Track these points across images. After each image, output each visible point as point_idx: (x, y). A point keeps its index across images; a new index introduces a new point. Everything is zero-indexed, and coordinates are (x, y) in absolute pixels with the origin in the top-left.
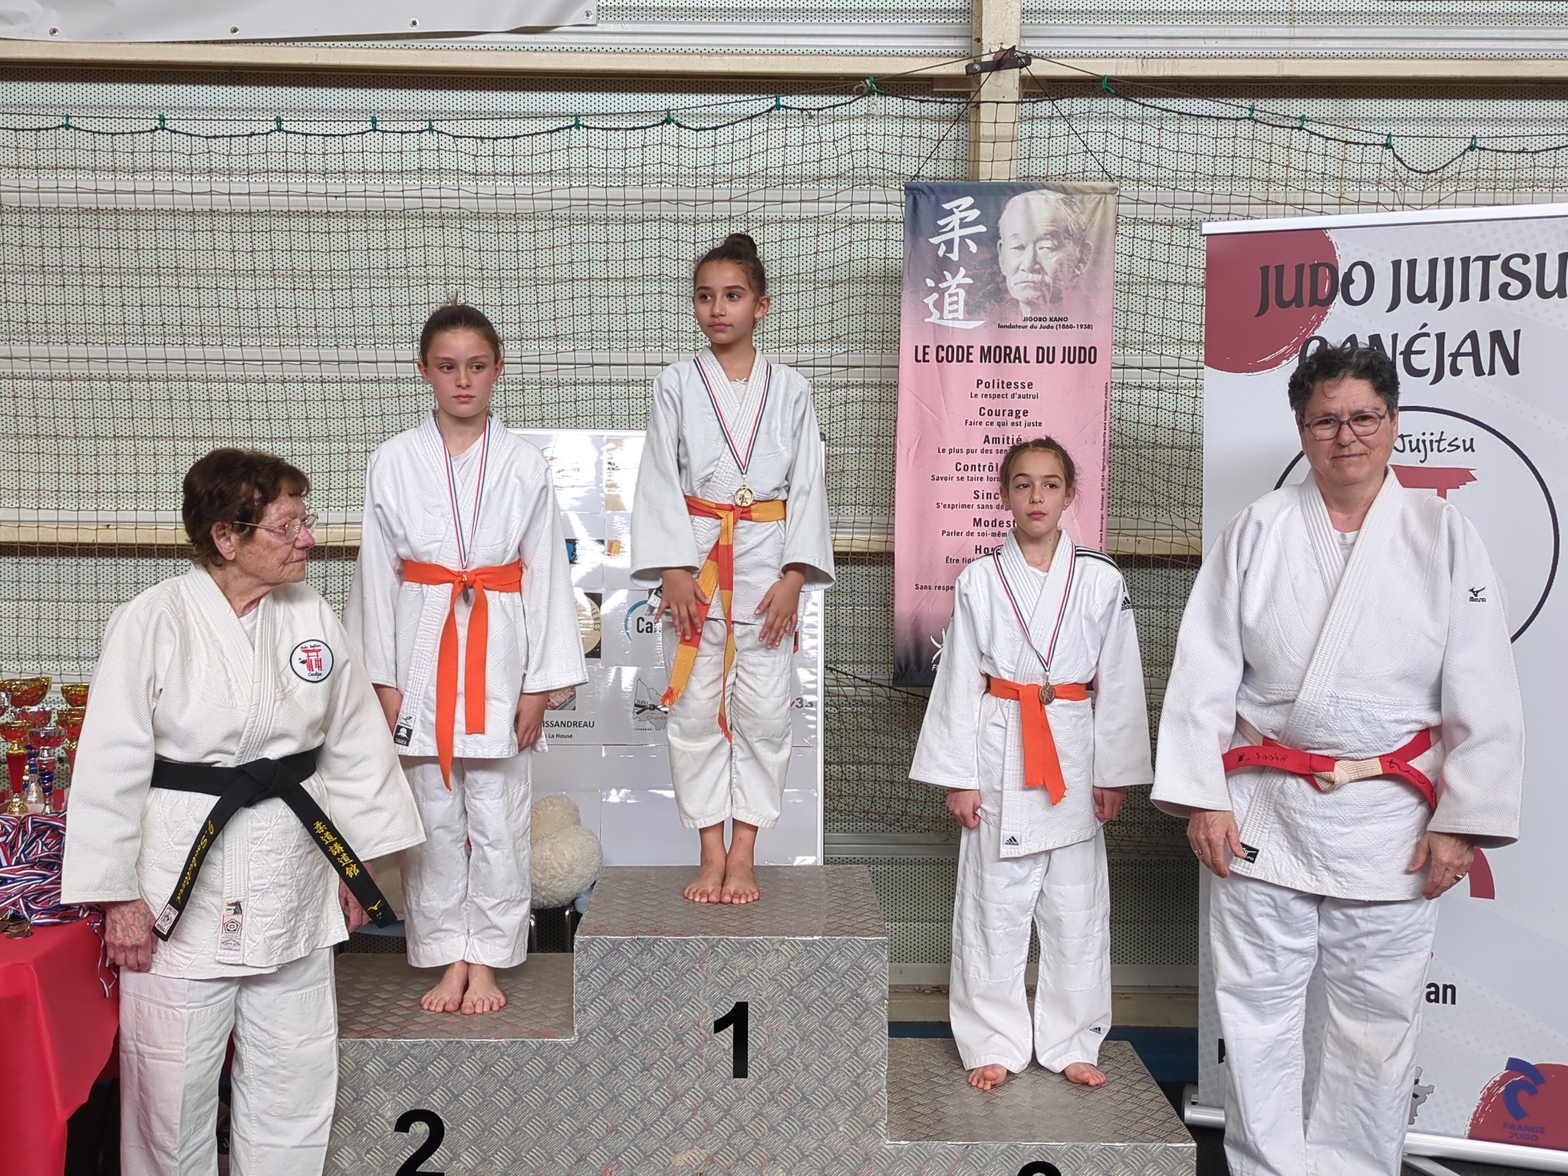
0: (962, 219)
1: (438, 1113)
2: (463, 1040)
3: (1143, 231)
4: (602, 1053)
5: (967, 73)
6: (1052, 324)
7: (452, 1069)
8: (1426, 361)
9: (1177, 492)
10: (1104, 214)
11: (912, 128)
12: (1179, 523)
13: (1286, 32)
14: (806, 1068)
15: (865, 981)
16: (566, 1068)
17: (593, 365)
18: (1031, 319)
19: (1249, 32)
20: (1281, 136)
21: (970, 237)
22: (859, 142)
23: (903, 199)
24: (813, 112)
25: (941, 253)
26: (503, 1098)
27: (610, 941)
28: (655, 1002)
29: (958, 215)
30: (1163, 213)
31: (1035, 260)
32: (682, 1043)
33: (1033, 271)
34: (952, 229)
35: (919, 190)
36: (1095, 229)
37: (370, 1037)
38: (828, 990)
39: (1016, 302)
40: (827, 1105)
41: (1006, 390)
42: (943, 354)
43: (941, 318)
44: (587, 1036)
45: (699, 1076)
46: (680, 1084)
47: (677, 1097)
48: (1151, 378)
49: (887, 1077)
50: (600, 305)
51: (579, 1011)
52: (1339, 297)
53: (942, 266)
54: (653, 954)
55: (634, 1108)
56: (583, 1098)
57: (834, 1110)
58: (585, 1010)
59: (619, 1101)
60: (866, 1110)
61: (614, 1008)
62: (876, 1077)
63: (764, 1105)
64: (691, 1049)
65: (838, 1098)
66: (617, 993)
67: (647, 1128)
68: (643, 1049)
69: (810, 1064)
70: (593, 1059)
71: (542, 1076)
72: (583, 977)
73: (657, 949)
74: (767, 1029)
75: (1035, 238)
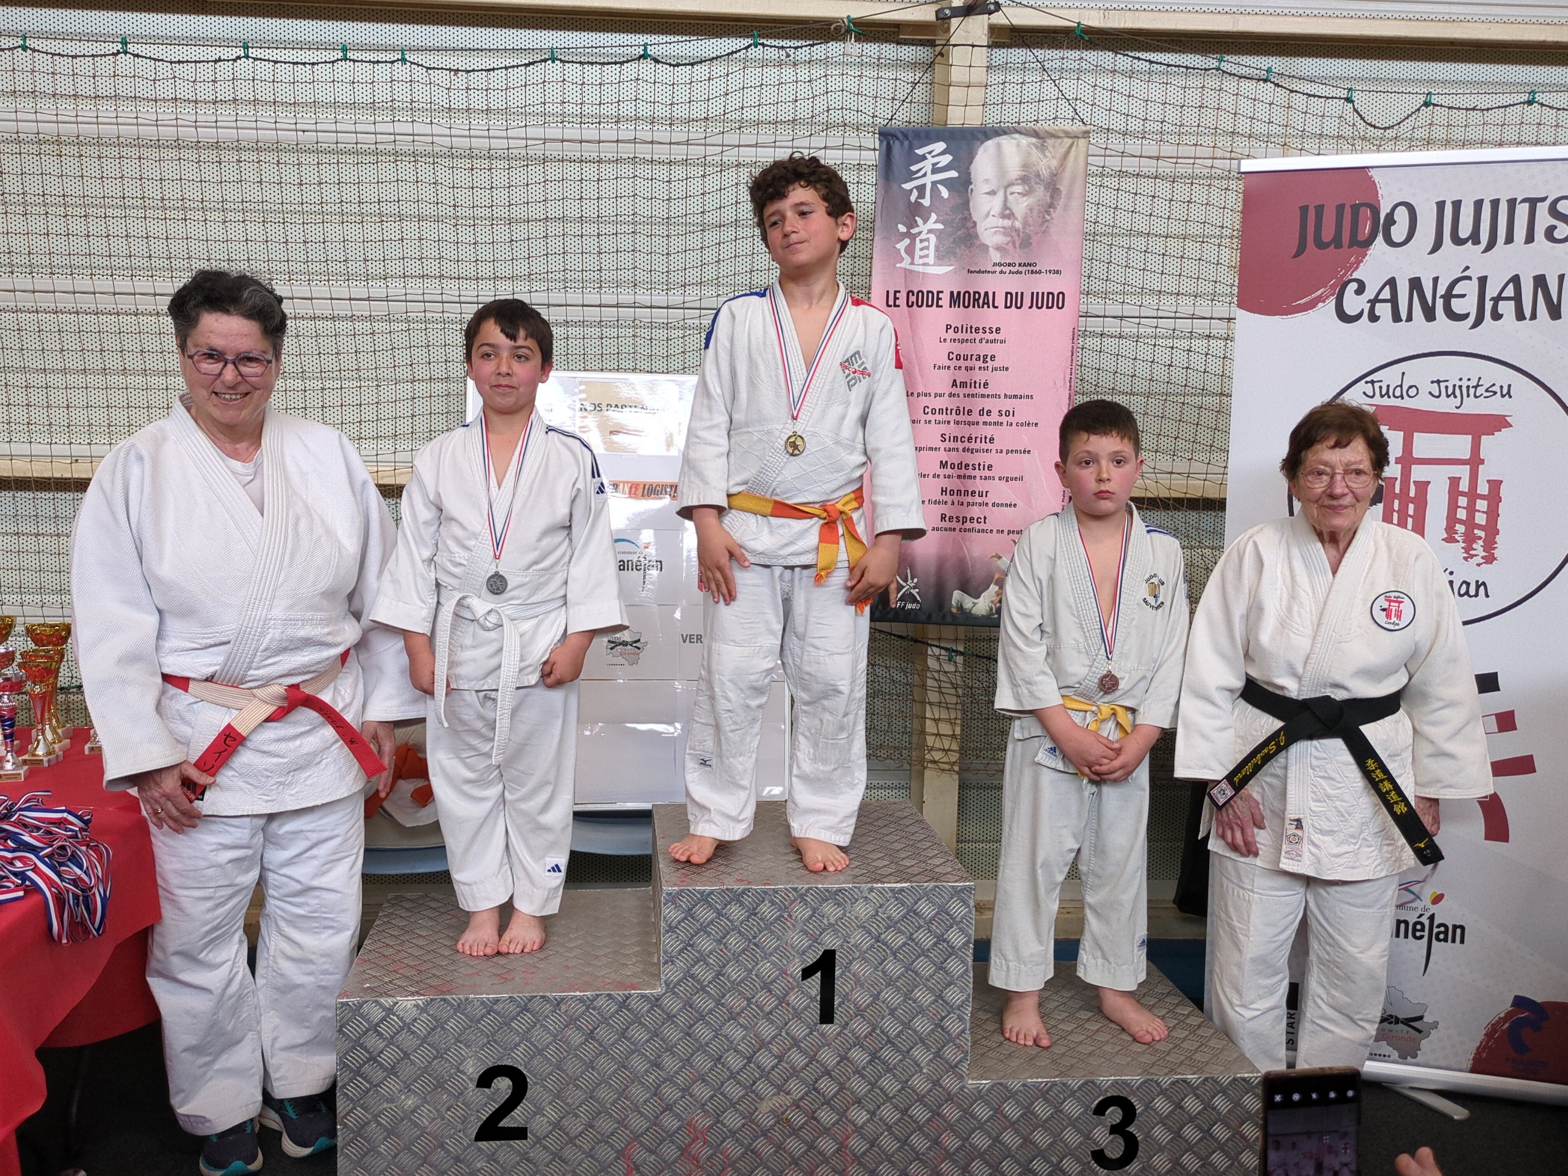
0: (933, 165)
1: (521, 1068)
2: (548, 994)
4: (689, 1004)
5: (937, 19)
6: (1021, 269)
7: (536, 1024)
8: (1466, 305)
10: (1077, 160)
14: (892, 1011)
15: (951, 926)
16: (652, 1019)
18: (1000, 265)
20: (1246, 87)
21: (942, 182)
22: (834, 84)
23: (878, 144)
24: (791, 51)
25: (913, 198)
26: (588, 1051)
27: (699, 892)
28: (744, 952)
29: (930, 161)
31: (1005, 206)
32: (770, 991)
33: (1003, 216)
34: (925, 175)
35: (892, 134)
36: (1066, 175)
37: (450, 994)
38: (915, 936)
39: (986, 247)
40: (912, 1046)
41: (974, 335)
42: (913, 299)
43: (912, 263)
44: (674, 986)
45: (786, 1024)
46: (767, 1033)
47: (763, 1045)
49: (971, 1020)
52: (1380, 238)
53: (915, 212)
54: (742, 904)
55: (721, 1057)
56: (670, 1049)
57: (918, 1053)
58: (672, 962)
59: (705, 1051)
60: (950, 1053)
61: (702, 958)
62: (961, 1019)
63: (850, 1050)
64: (778, 998)
65: (922, 1041)
66: (705, 944)
67: (732, 1076)
68: (730, 1000)
69: (896, 1009)
70: (680, 1010)
71: (628, 1028)
72: (671, 929)
73: (746, 900)
74: (854, 975)
75: (1005, 183)
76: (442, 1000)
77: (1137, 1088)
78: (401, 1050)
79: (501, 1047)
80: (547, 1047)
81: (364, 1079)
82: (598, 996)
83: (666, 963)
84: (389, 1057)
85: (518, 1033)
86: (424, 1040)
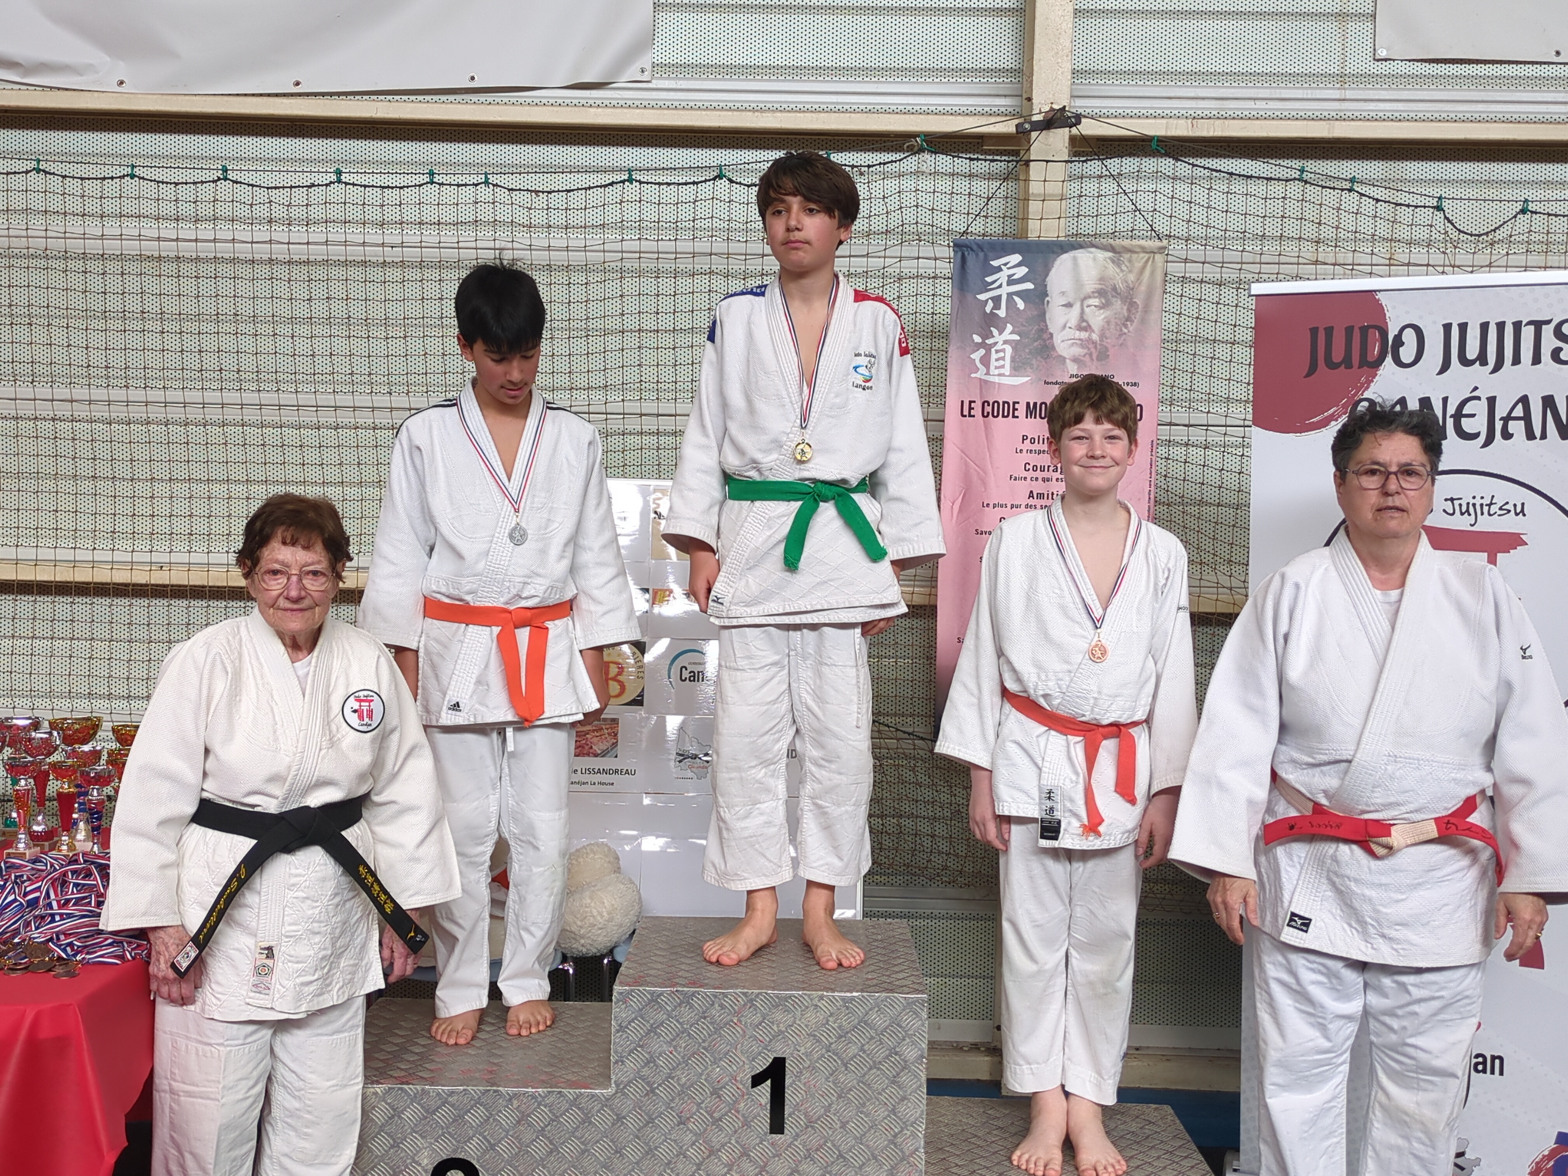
0: (1009, 276)
1: (474, 1162)
2: (501, 1089)
3: (1192, 290)
4: (638, 1106)
5: (1017, 132)
7: (489, 1118)
8: (1477, 424)
9: (1223, 550)
10: (1153, 273)
11: (962, 185)
12: (1225, 580)
13: (1336, 94)
14: (843, 1125)
15: (904, 1040)
16: (603, 1120)
17: (641, 415)
18: (1077, 376)
19: (1299, 94)
20: (1330, 197)
21: (1019, 294)
22: (909, 199)
23: (952, 255)
24: (863, 169)
25: (988, 309)
26: (539, 1149)
28: (693, 1055)
29: (1006, 272)
30: (1212, 273)
31: (1082, 318)
32: (719, 1097)
33: (1080, 328)
34: (1000, 286)
35: (967, 246)
36: (1143, 288)
37: (408, 1083)
38: (866, 1047)
39: (1062, 359)
40: (864, 1164)
42: (988, 409)
43: (988, 373)
44: (624, 1087)
45: (736, 1132)
46: (717, 1139)
47: (712, 1152)
48: (1197, 435)
49: (925, 1136)
50: (649, 357)
51: (616, 1062)
52: (1389, 359)
53: (990, 322)
54: (692, 1007)
55: (670, 1162)
57: (871, 1169)
58: (623, 1062)
60: (903, 1171)
61: (652, 1060)
62: (914, 1136)
63: (800, 1162)
64: (728, 1104)
65: (875, 1157)
66: (655, 1045)
68: (680, 1102)
69: (848, 1122)
70: (630, 1111)
71: (578, 1127)
72: (622, 1029)
73: (696, 1002)
74: (805, 1085)
75: (1082, 296)
79: (455, 1139)
80: (500, 1142)
82: (550, 1093)
85: (471, 1127)
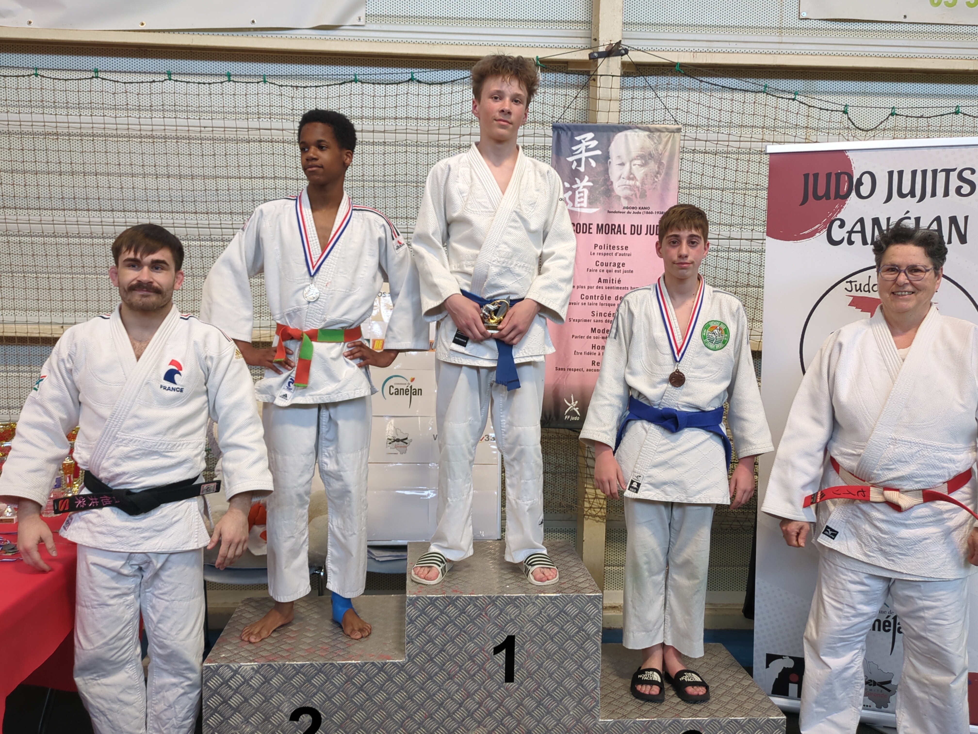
0: (586, 146)
1: (318, 709)
2: (334, 662)
4: (422, 669)
5: (584, 59)
7: (327, 681)
13: (777, 39)
14: (550, 676)
15: (588, 621)
16: (400, 679)
18: (628, 208)
19: (755, 39)
21: (592, 157)
23: (552, 134)
25: (574, 167)
26: (359, 699)
27: (429, 598)
28: (457, 636)
29: (584, 144)
30: (711, 147)
31: (631, 173)
32: (474, 661)
33: (629, 179)
34: (581, 153)
35: (561, 128)
37: (273, 661)
38: (565, 627)
39: (620, 197)
40: (563, 698)
41: (612, 251)
44: (414, 658)
45: (483, 682)
46: (472, 687)
47: (469, 695)
49: (600, 680)
52: (853, 194)
53: (575, 175)
54: (456, 606)
55: (443, 703)
56: (410, 698)
57: (567, 701)
58: (413, 642)
59: (433, 699)
60: (587, 701)
61: (431, 640)
62: (594, 680)
63: (524, 699)
64: (479, 666)
65: (570, 694)
66: (433, 631)
67: (450, 715)
68: (449, 666)
69: (553, 673)
70: (417, 673)
71: (384, 684)
72: (412, 622)
73: (459, 603)
74: (526, 652)
75: (631, 159)
76: (268, 665)
77: (706, 726)
78: (243, 697)
79: (305, 695)
80: (334, 695)
81: (220, 715)
82: (366, 663)
83: (408, 643)
84: (235, 701)
85: (315, 686)
86: (257, 691)
